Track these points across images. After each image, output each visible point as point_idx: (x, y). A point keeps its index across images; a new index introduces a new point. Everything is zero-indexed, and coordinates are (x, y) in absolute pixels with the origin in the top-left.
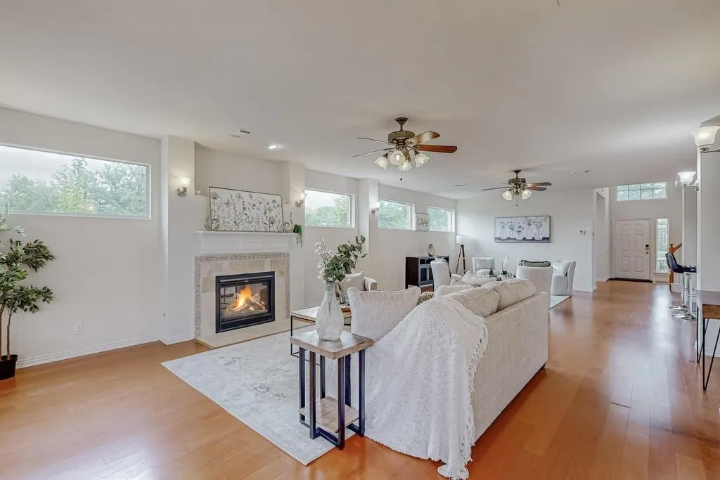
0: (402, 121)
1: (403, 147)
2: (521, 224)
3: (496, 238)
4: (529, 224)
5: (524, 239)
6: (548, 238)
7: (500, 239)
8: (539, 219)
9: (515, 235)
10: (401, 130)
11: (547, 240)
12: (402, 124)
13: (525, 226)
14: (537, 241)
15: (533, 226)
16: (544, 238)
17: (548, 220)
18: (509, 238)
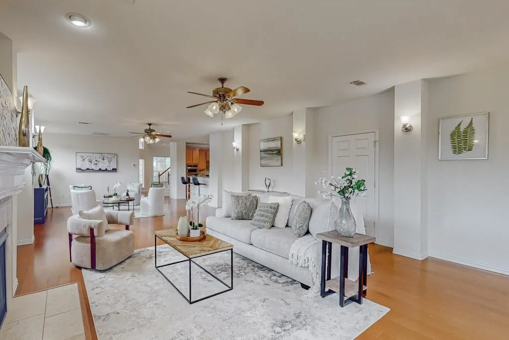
0: (222, 80)
1: (224, 100)
2: (97, 159)
3: (77, 169)
4: (103, 159)
5: (100, 169)
6: (116, 169)
7: (80, 169)
8: (110, 156)
9: (93, 167)
10: (223, 87)
11: (114, 170)
12: (223, 83)
13: (100, 160)
14: (109, 171)
15: (106, 160)
16: (113, 169)
17: (116, 157)
18: (88, 169)
